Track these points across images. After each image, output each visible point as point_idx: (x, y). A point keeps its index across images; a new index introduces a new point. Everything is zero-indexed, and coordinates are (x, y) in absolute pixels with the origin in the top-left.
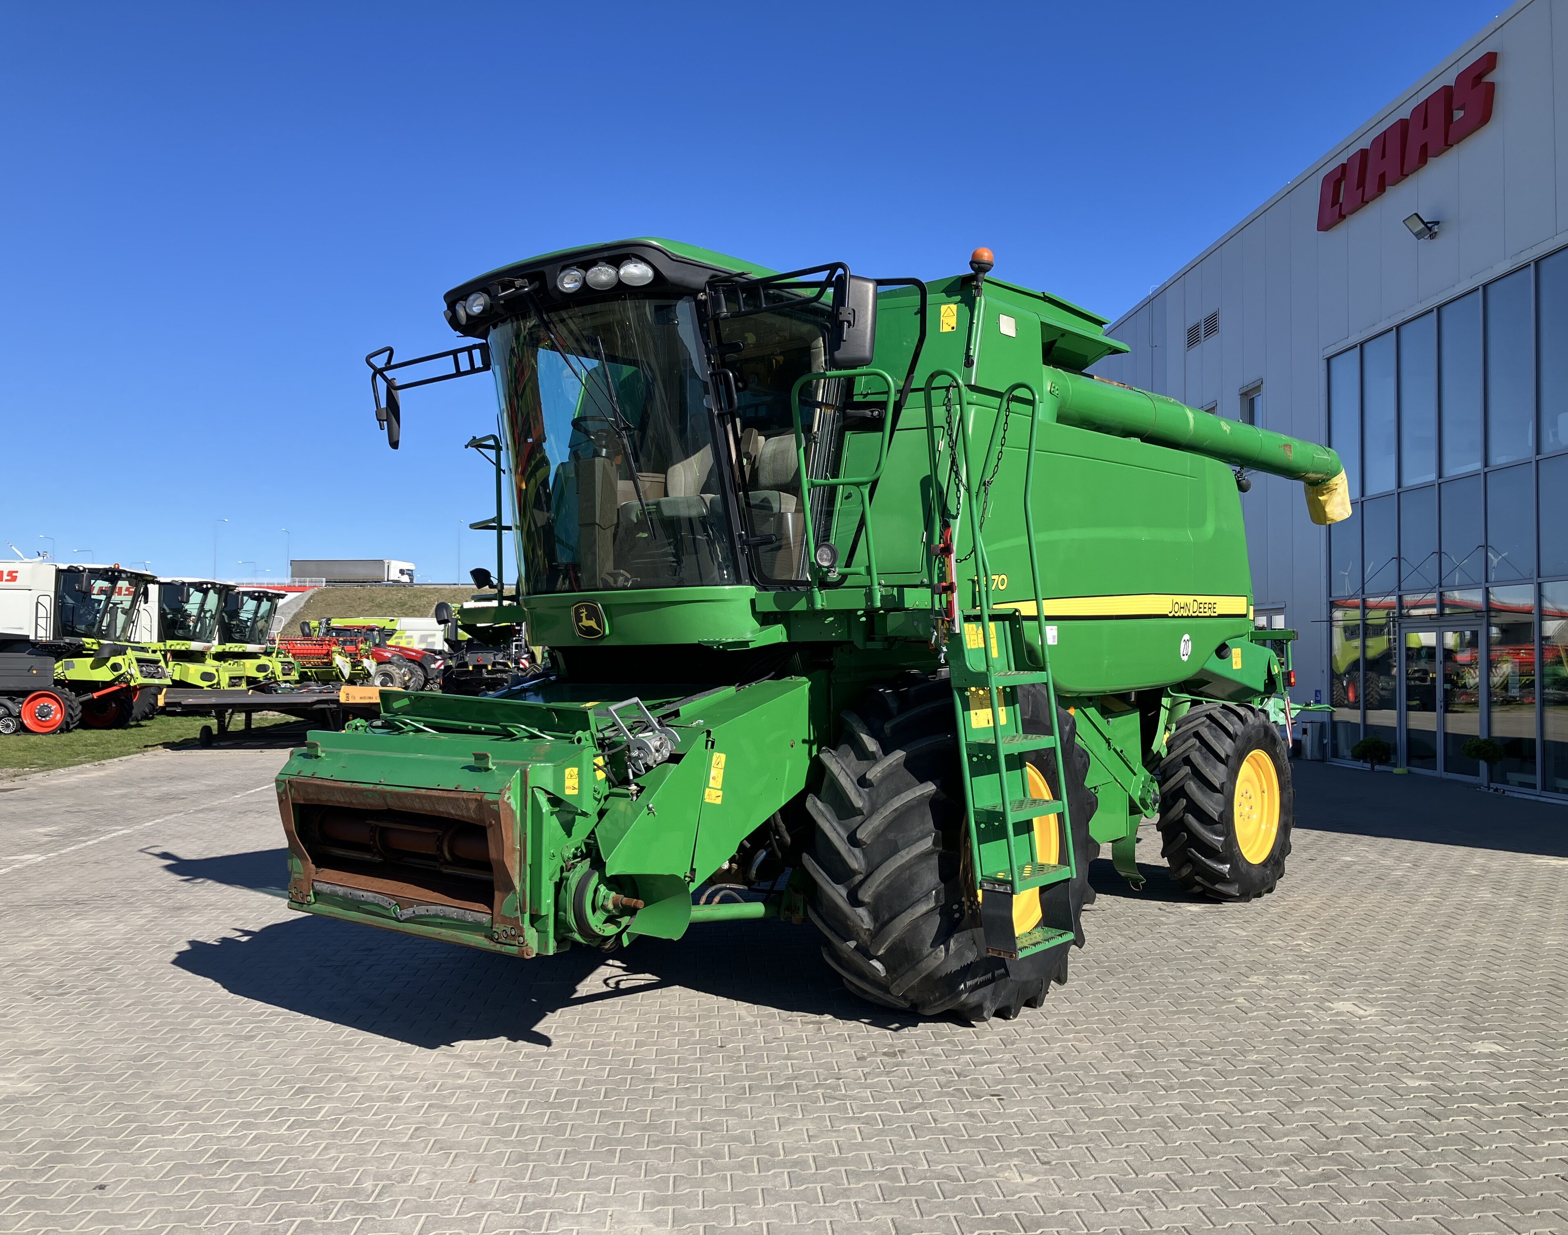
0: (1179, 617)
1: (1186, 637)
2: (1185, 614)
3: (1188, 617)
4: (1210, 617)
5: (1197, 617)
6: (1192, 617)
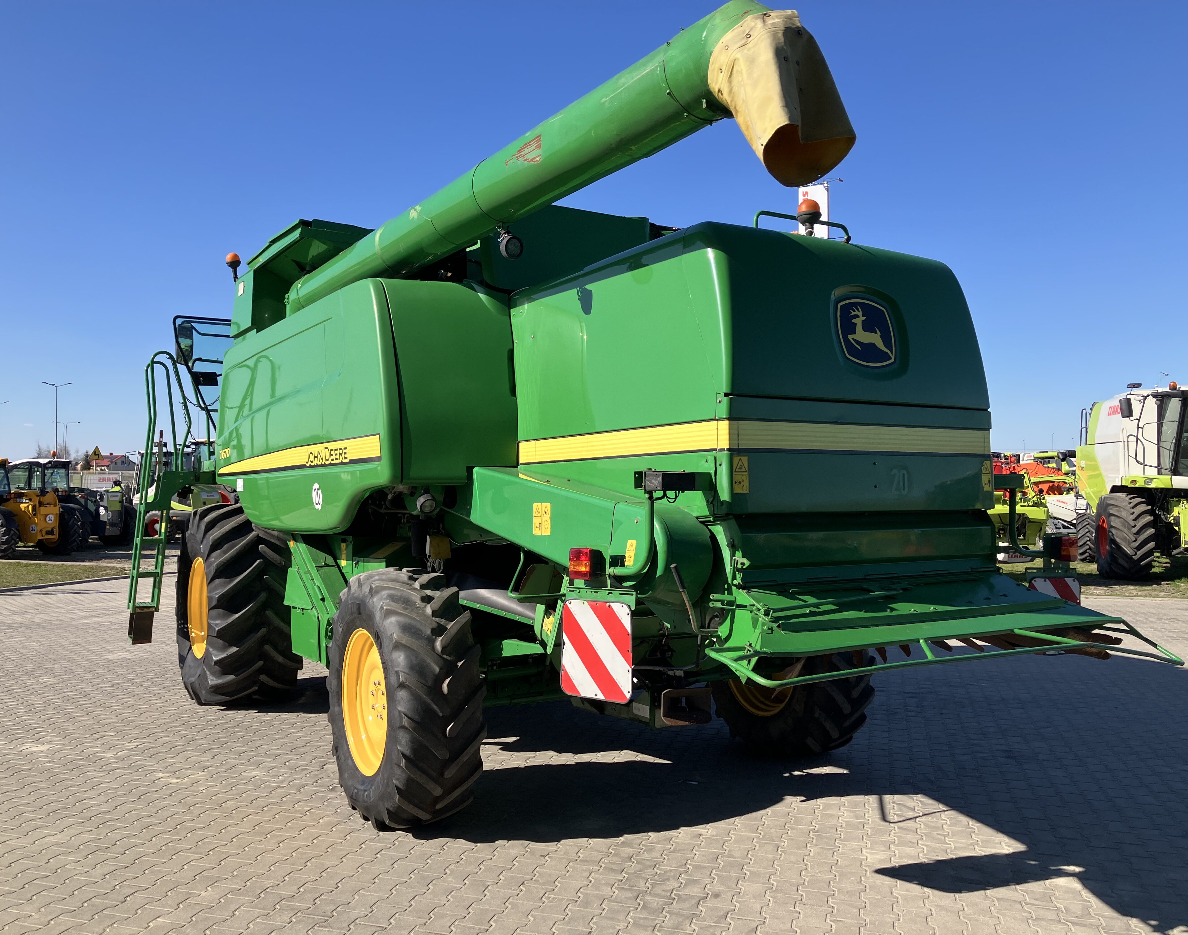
0: (315, 466)
1: (316, 486)
2: (319, 463)
3: (322, 465)
4: (342, 463)
5: (330, 465)
6: (325, 465)
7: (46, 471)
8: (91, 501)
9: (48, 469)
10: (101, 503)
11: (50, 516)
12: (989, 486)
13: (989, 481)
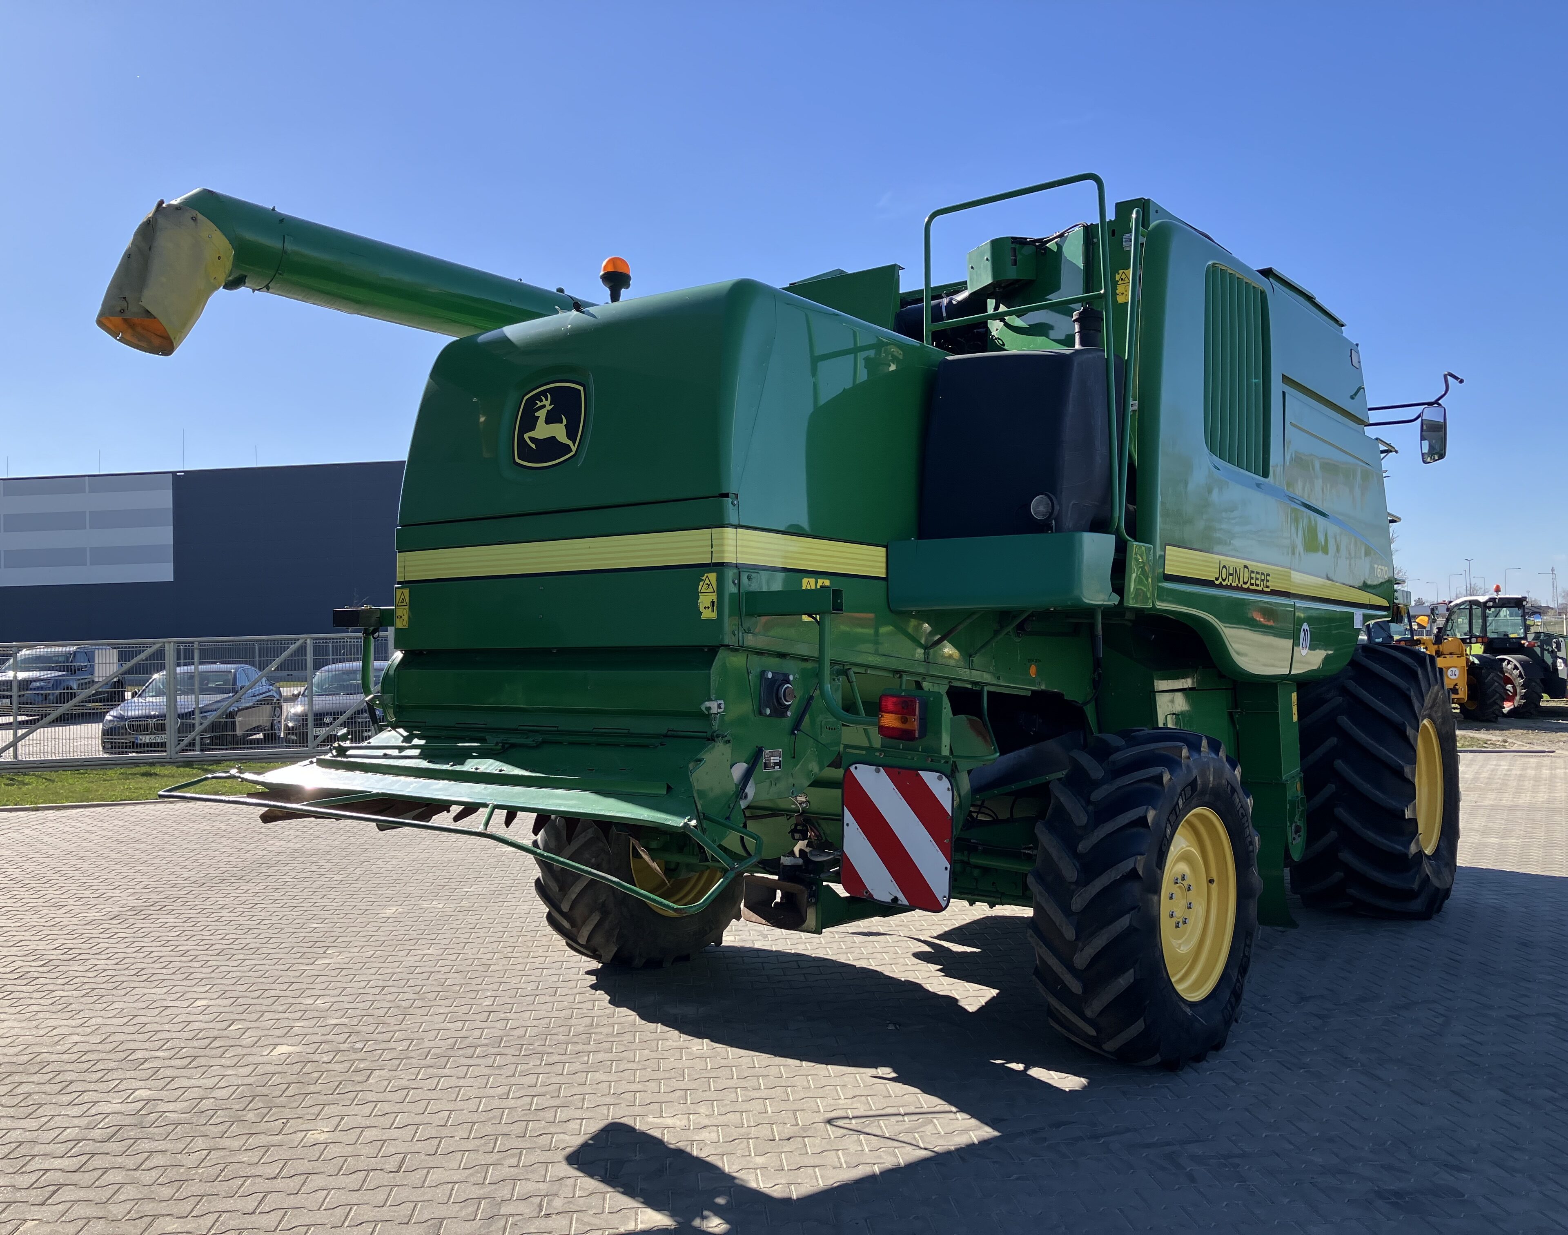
7: (1487, 611)
8: (1548, 650)
9: (1490, 608)
10: (1559, 654)
11: (1453, 669)
12: (713, 611)
13: (713, 603)
